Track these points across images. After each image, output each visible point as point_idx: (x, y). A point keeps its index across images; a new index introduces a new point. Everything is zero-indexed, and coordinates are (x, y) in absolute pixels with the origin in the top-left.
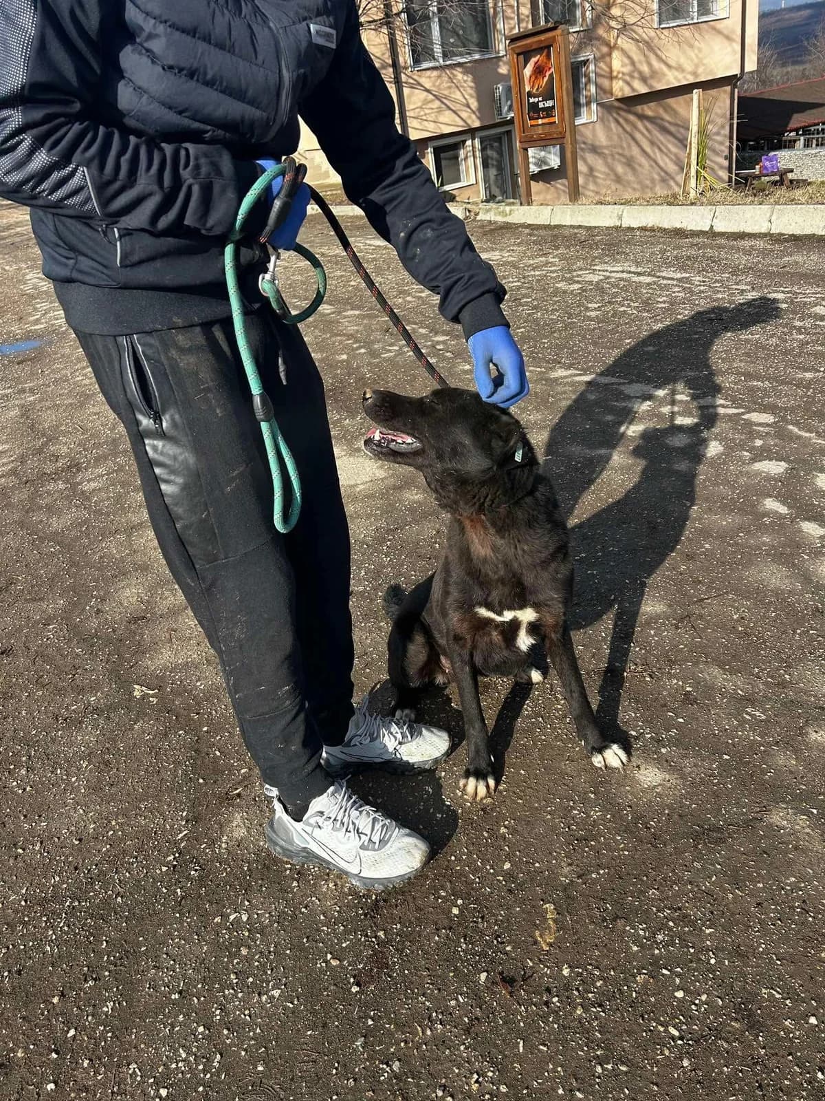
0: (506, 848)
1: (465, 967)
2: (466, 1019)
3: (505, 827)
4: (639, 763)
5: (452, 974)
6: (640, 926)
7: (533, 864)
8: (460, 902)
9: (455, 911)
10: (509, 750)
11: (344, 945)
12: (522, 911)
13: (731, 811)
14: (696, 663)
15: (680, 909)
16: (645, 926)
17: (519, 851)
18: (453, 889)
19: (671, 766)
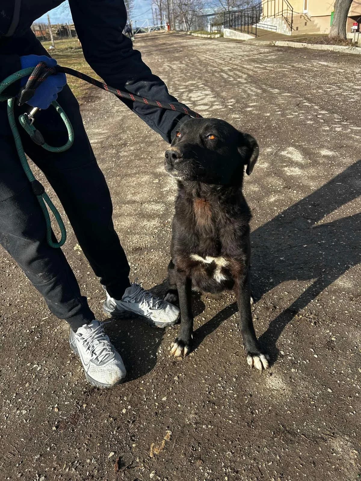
0: (171, 388)
1: (107, 444)
2: (88, 473)
3: (178, 377)
4: (273, 372)
5: (99, 445)
6: (208, 471)
7: (178, 404)
8: (129, 407)
9: (124, 411)
10: (209, 335)
11: (66, 403)
12: (155, 428)
13: (310, 427)
14: (348, 325)
15: (237, 472)
16: (211, 472)
17: (176, 394)
18: (131, 398)
19: (291, 381)
